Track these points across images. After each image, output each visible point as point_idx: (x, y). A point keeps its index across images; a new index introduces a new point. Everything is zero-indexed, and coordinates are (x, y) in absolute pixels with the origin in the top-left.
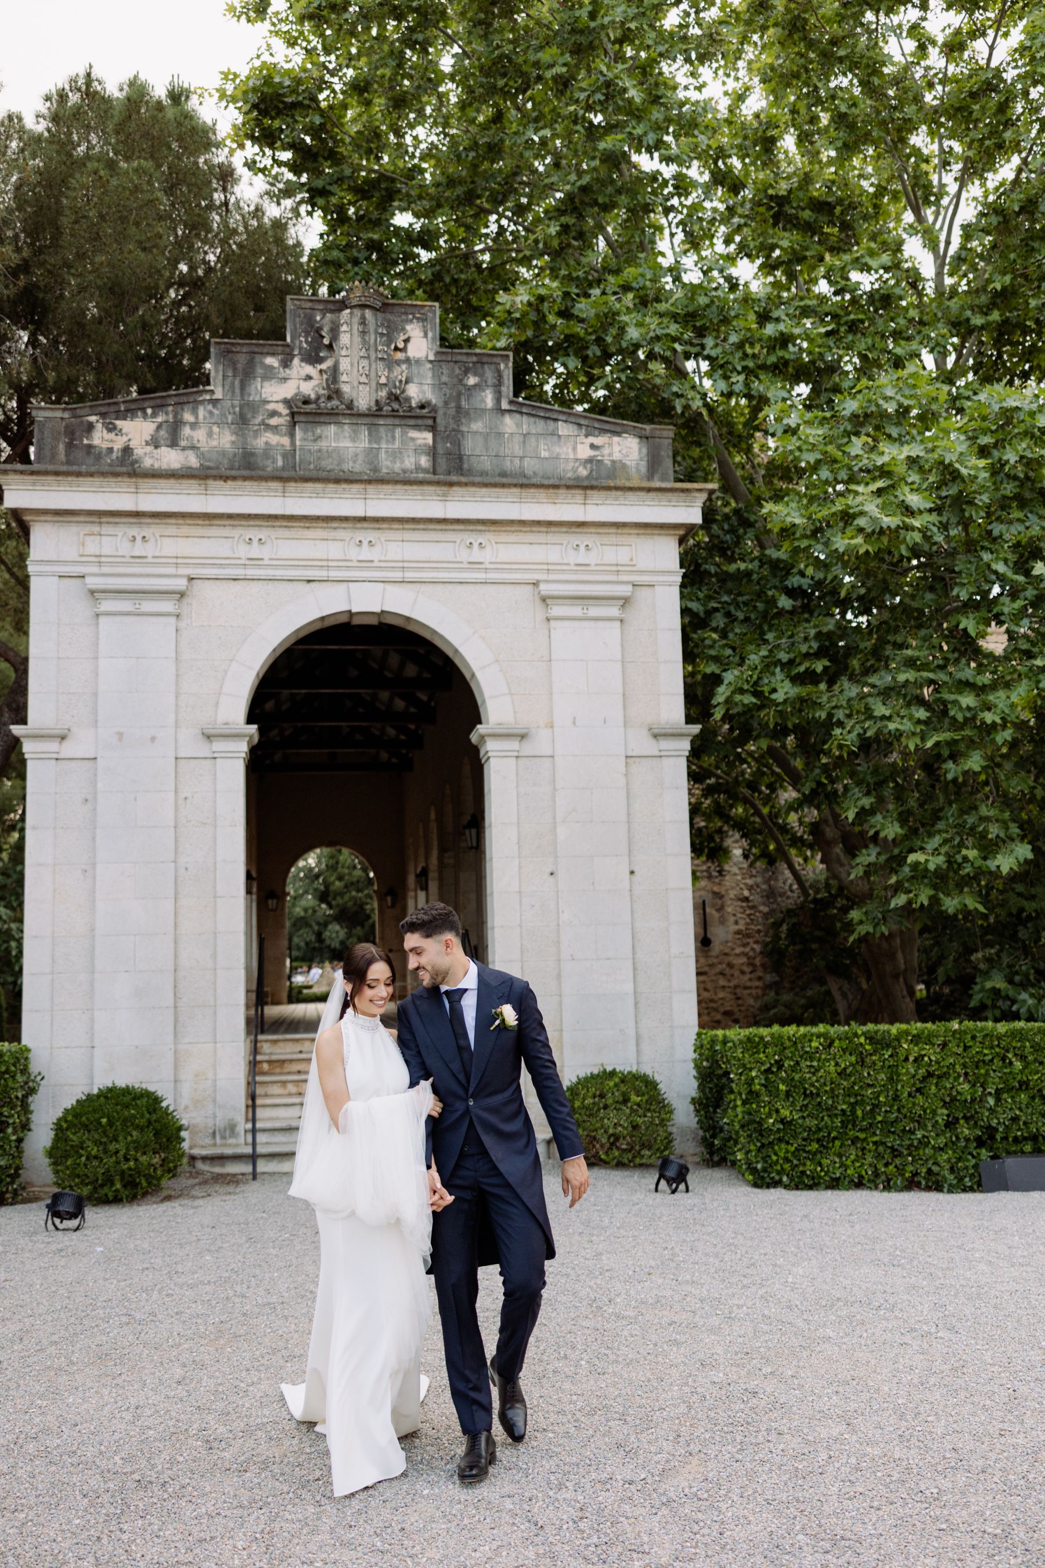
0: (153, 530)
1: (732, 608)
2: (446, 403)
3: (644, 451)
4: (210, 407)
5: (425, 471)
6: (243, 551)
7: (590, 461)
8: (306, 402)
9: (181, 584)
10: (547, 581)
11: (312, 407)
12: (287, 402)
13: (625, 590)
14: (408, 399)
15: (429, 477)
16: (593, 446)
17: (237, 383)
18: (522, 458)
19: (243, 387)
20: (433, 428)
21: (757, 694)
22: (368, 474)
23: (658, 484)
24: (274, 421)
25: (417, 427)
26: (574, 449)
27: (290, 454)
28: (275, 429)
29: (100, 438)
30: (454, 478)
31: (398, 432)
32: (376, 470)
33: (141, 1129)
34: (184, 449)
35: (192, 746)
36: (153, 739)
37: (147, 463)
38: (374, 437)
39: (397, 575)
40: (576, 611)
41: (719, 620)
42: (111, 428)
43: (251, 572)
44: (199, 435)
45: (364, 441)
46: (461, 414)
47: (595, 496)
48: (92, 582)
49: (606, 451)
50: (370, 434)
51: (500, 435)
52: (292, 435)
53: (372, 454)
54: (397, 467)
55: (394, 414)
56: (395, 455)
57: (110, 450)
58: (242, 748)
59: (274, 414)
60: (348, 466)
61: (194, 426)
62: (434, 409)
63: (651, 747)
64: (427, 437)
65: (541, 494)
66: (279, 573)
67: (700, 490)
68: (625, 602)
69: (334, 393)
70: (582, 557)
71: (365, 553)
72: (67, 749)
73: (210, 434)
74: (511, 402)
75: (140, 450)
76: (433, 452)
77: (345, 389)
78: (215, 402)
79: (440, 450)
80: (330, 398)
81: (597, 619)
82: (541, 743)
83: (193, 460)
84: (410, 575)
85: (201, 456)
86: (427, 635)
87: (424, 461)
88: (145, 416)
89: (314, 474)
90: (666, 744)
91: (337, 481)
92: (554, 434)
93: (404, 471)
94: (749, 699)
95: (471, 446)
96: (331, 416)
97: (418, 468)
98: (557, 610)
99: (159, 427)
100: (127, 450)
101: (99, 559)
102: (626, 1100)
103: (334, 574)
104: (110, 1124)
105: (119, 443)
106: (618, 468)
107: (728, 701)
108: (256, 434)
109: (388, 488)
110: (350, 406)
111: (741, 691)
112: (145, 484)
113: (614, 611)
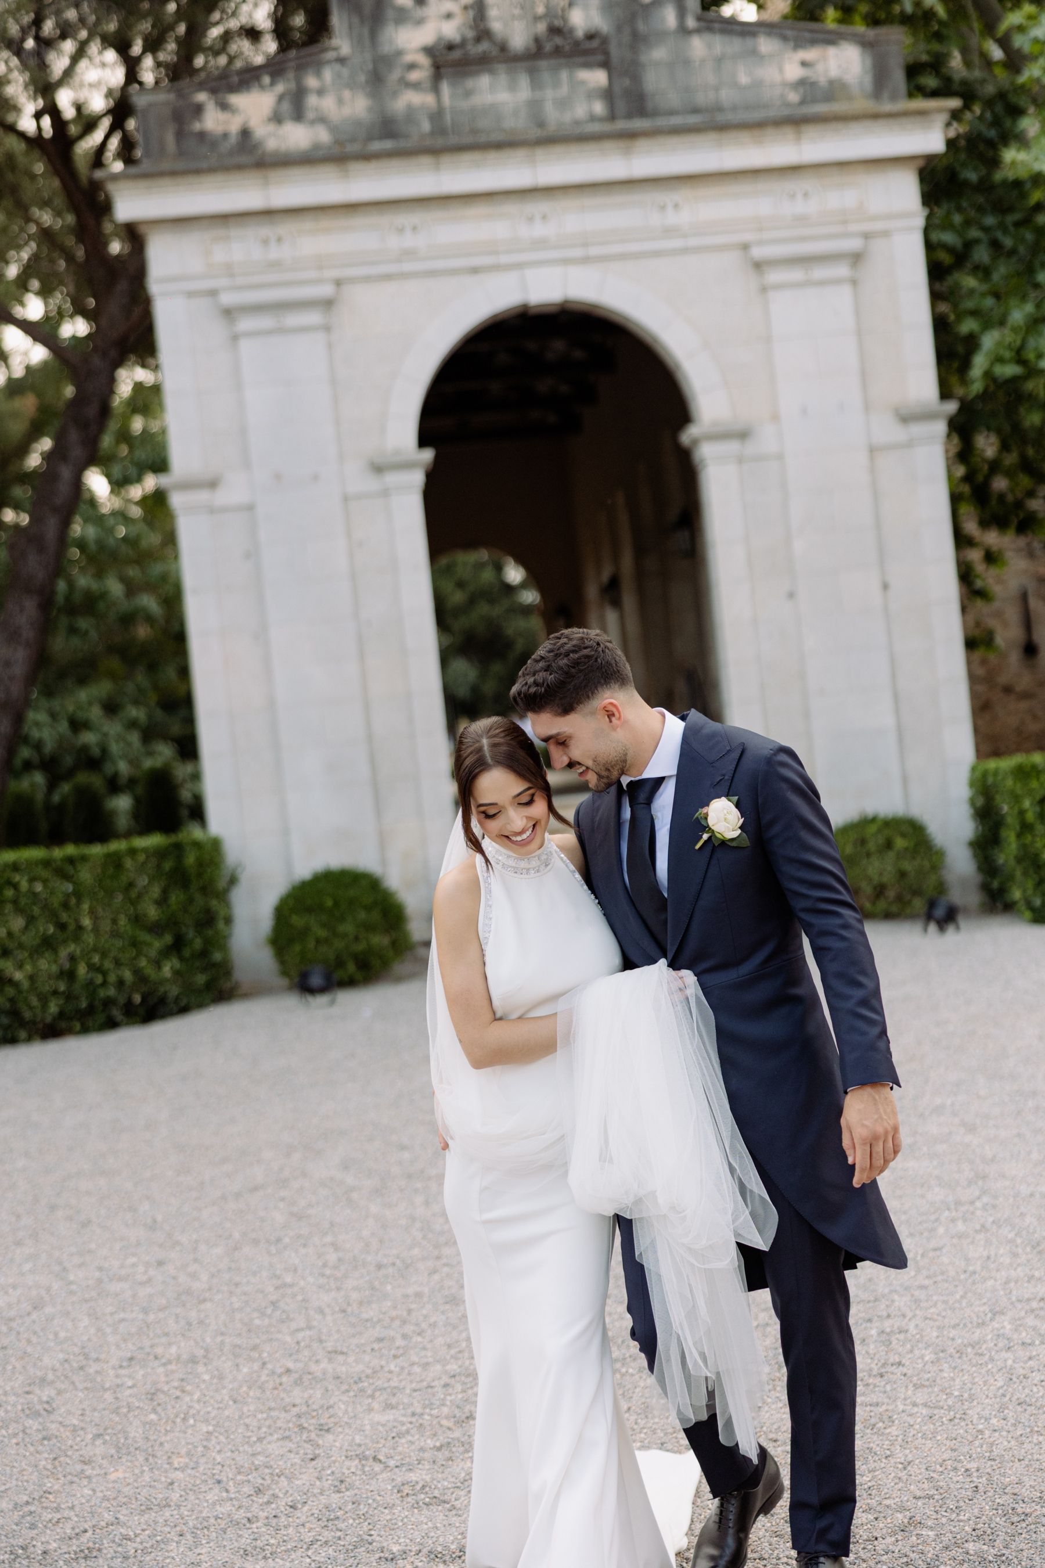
0: (285, 228)
1: (999, 235)
2: (619, 29)
3: (869, 62)
4: (337, 67)
5: (601, 120)
6: (394, 242)
7: (802, 83)
8: (451, 47)
9: (326, 290)
10: (761, 243)
11: (456, 54)
12: (429, 51)
13: (854, 244)
14: (571, 30)
15: (607, 127)
16: (804, 64)
17: (366, 32)
18: (717, 89)
19: (374, 34)
20: (606, 65)
21: (1021, 361)
22: (535, 133)
23: (888, 107)
24: (414, 76)
25: (588, 66)
26: (781, 70)
27: (437, 116)
28: (416, 86)
29: (213, 120)
30: (638, 124)
31: (564, 75)
32: (541, 124)
33: (368, 909)
34: (313, 122)
35: (361, 482)
36: (316, 478)
37: (272, 144)
38: (536, 84)
39: (578, 253)
40: (796, 274)
41: (982, 254)
42: (224, 106)
43: (407, 267)
44: (328, 104)
45: (524, 92)
46: (638, 41)
47: (810, 131)
48: (227, 299)
49: (820, 68)
50: (532, 81)
51: (687, 62)
52: (436, 89)
53: (535, 107)
54: (567, 117)
55: (557, 52)
56: (563, 104)
57: (225, 135)
58: (418, 478)
59: (412, 66)
60: (509, 123)
61: (321, 92)
62: (605, 41)
63: (898, 433)
64: (598, 77)
65: (744, 136)
66: (440, 264)
67: (940, 110)
68: (856, 258)
69: (483, 33)
70: (800, 207)
71: (539, 230)
72: (222, 497)
73: (340, 101)
74: (699, 19)
75: (261, 130)
76: (608, 95)
77: (496, 26)
78: (342, 60)
79: (617, 89)
80: (478, 39)
81: (822, 283)
82: (766, 441)
83: (323, 135)
84: (594, 251)
85: (333, 129)
86: (621, 321)
87: (599, 108)
88: (262, 87)
89: (468, 140)
90: (918, 429)
91: (499, 146)
92: (754, 53)
93: (577, 123)
94: (1010, 370)
95: (654, 81)
96: (482, 63)
97: (593, 118)
98: (774, 276)
99: (281, 98)
100: (245, 133)
101: (229, 270)
102: (889, 845)
103: (504, 259)
104: (336, 904)
105: (234, 126)
106: (835, 90)
107: (988, 374)
108: (395, 94)
109: (559, 149)
110: (503, 48)
111: (1000, 360)
112: (275, 175)
113: (842, 270)
